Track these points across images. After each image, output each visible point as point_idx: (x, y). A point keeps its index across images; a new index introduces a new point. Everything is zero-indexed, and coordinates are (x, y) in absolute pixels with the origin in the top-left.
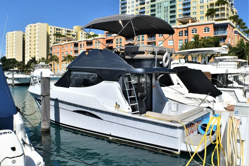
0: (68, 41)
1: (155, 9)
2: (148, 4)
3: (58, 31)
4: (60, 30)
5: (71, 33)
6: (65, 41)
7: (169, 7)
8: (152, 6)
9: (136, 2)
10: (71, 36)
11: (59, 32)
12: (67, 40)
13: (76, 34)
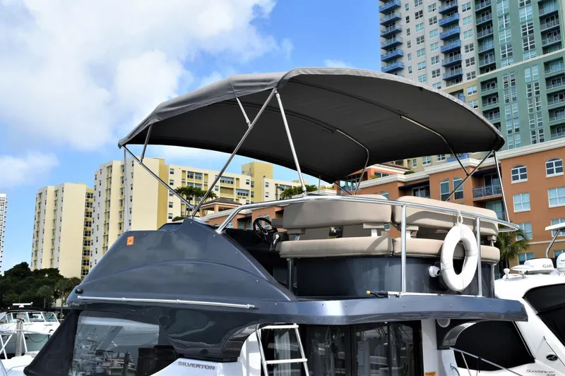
0: (220, 210)
1: (496, 94)
2: (471, 80)
3: (194, 181)
4: (200, 178)
5: (234, 186)
6: (212, 209)
7: (543, 84)
8: (485, 84)
9: (432, 75)
10: (235, 196)
11: (198, 182)
12: (217, 208)
13: (248, 187)
